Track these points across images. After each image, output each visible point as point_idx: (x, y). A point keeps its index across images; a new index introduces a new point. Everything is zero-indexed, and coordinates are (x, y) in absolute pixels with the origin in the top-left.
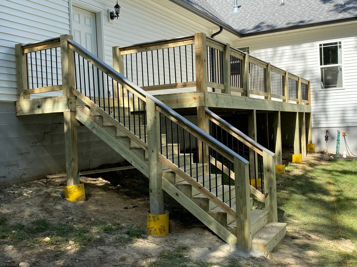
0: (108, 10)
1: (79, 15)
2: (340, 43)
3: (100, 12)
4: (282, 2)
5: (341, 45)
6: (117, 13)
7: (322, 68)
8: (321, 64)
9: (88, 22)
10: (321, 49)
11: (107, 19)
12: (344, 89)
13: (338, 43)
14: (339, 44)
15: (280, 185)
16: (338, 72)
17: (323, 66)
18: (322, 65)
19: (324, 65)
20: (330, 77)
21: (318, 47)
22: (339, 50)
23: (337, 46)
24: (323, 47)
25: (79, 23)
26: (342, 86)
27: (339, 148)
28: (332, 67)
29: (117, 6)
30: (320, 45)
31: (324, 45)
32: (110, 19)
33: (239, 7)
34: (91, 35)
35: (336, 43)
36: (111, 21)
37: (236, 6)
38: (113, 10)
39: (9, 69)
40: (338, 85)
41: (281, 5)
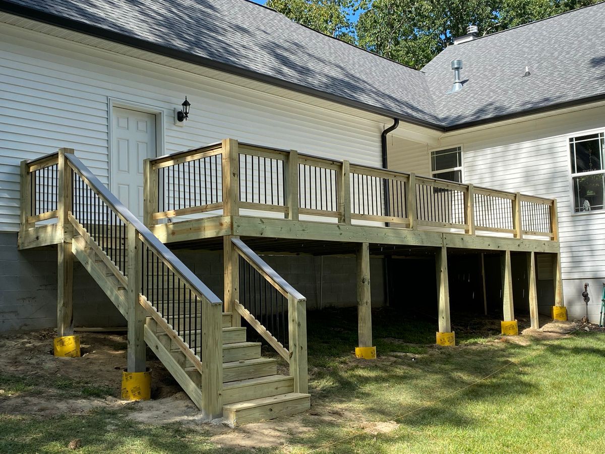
0: (175, 108)
1: (128, 118)
2: (602, 135)
3: (161, 113)
4: (527, 71)
5: (603, 139)
6: (186, 113)
7: (574, 179)
8: (573, 172)
9: (142, 126)
10: (572, 146)
11: (173, 120)
13: (599, 135)
14: (601, 137)
15: (413, 360)
17: (577, 174)
18: (575, 173)
19: (578, 172)
20: (591, 192)
21: (568, 143)
22: (601, 147)
23: (598, 140)
24: (576, 143)
25: (128, 129)
28: (594, 175)
29: (186, 104)
30: (571, 140)
31: (577, 139)
32: (177, 121)
33: (463, 83)
34: (147, 143)
35: (596, 136)
36: (178, 123)
37: (457, 81)
38: (180, 108)
39: (11, 192)
41: (526, 75)
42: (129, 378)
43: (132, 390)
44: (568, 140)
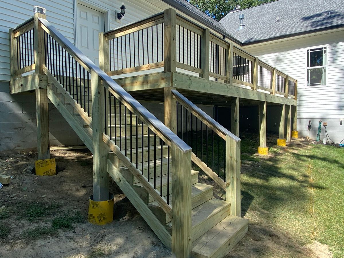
0: (116, 11)
1: (87, 13)
2: (325, 48)
3: (107, 12)
4: (278, 19)
5: (326, 50)
6: (123, 14)
7: (308, 70)
8: (308, 66)
9: (96, 19)
10: (308, 54)
11: (115, 18)
12: (327, 87)
15: (260, 167)
16: (322, 73)
17: (310, 68)
19: (310, 67)
20: (315, 77)
21: (306, 52)
22: (324, 54)
23: (323, 51)
24: (310, 52)
25: (87, 20)
26: (325, 84)
27: (320, 135)
28: (317, 68)
29: (123, 8)
30: (308, 50)
31: (311, 50)
33: (243, 26)
34: (99, 31)
35: (322, 48)
36: (118, 20)
37: (241, 24)
38: (120, 11)
40: (322, 83)
41: (277, 21)
42: (95, 206)
43: (98, 216)
44: (307, 50)
